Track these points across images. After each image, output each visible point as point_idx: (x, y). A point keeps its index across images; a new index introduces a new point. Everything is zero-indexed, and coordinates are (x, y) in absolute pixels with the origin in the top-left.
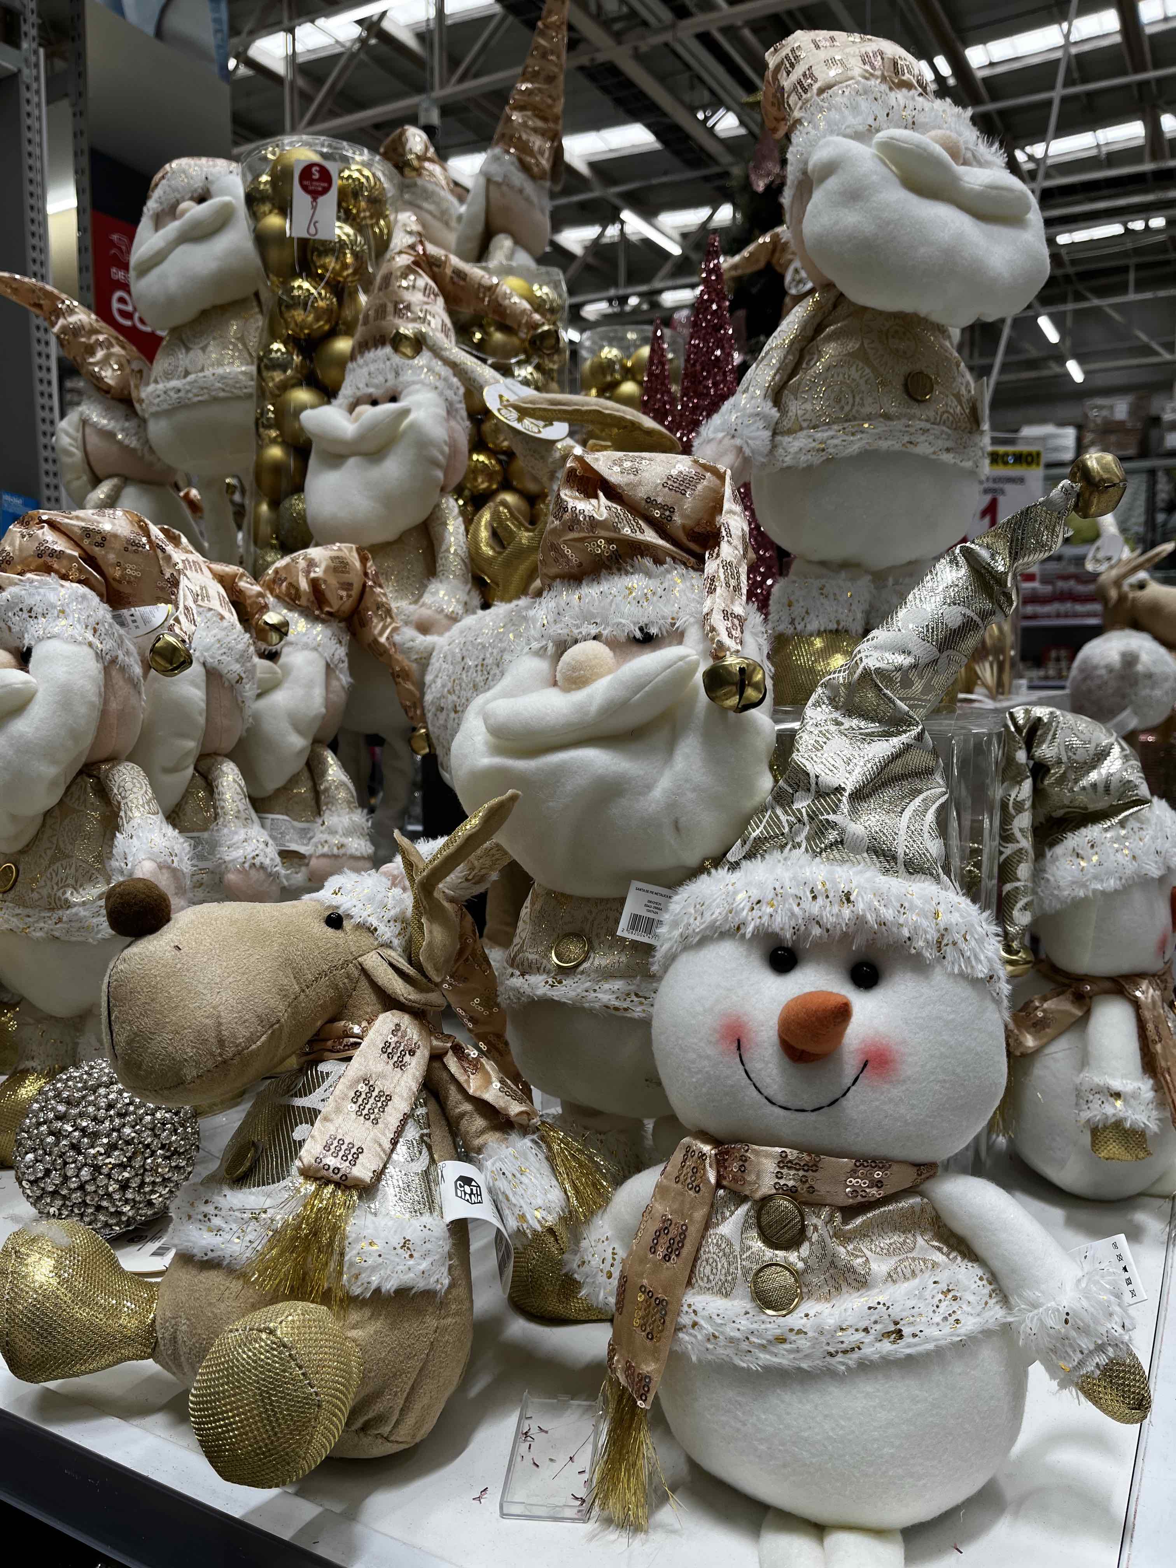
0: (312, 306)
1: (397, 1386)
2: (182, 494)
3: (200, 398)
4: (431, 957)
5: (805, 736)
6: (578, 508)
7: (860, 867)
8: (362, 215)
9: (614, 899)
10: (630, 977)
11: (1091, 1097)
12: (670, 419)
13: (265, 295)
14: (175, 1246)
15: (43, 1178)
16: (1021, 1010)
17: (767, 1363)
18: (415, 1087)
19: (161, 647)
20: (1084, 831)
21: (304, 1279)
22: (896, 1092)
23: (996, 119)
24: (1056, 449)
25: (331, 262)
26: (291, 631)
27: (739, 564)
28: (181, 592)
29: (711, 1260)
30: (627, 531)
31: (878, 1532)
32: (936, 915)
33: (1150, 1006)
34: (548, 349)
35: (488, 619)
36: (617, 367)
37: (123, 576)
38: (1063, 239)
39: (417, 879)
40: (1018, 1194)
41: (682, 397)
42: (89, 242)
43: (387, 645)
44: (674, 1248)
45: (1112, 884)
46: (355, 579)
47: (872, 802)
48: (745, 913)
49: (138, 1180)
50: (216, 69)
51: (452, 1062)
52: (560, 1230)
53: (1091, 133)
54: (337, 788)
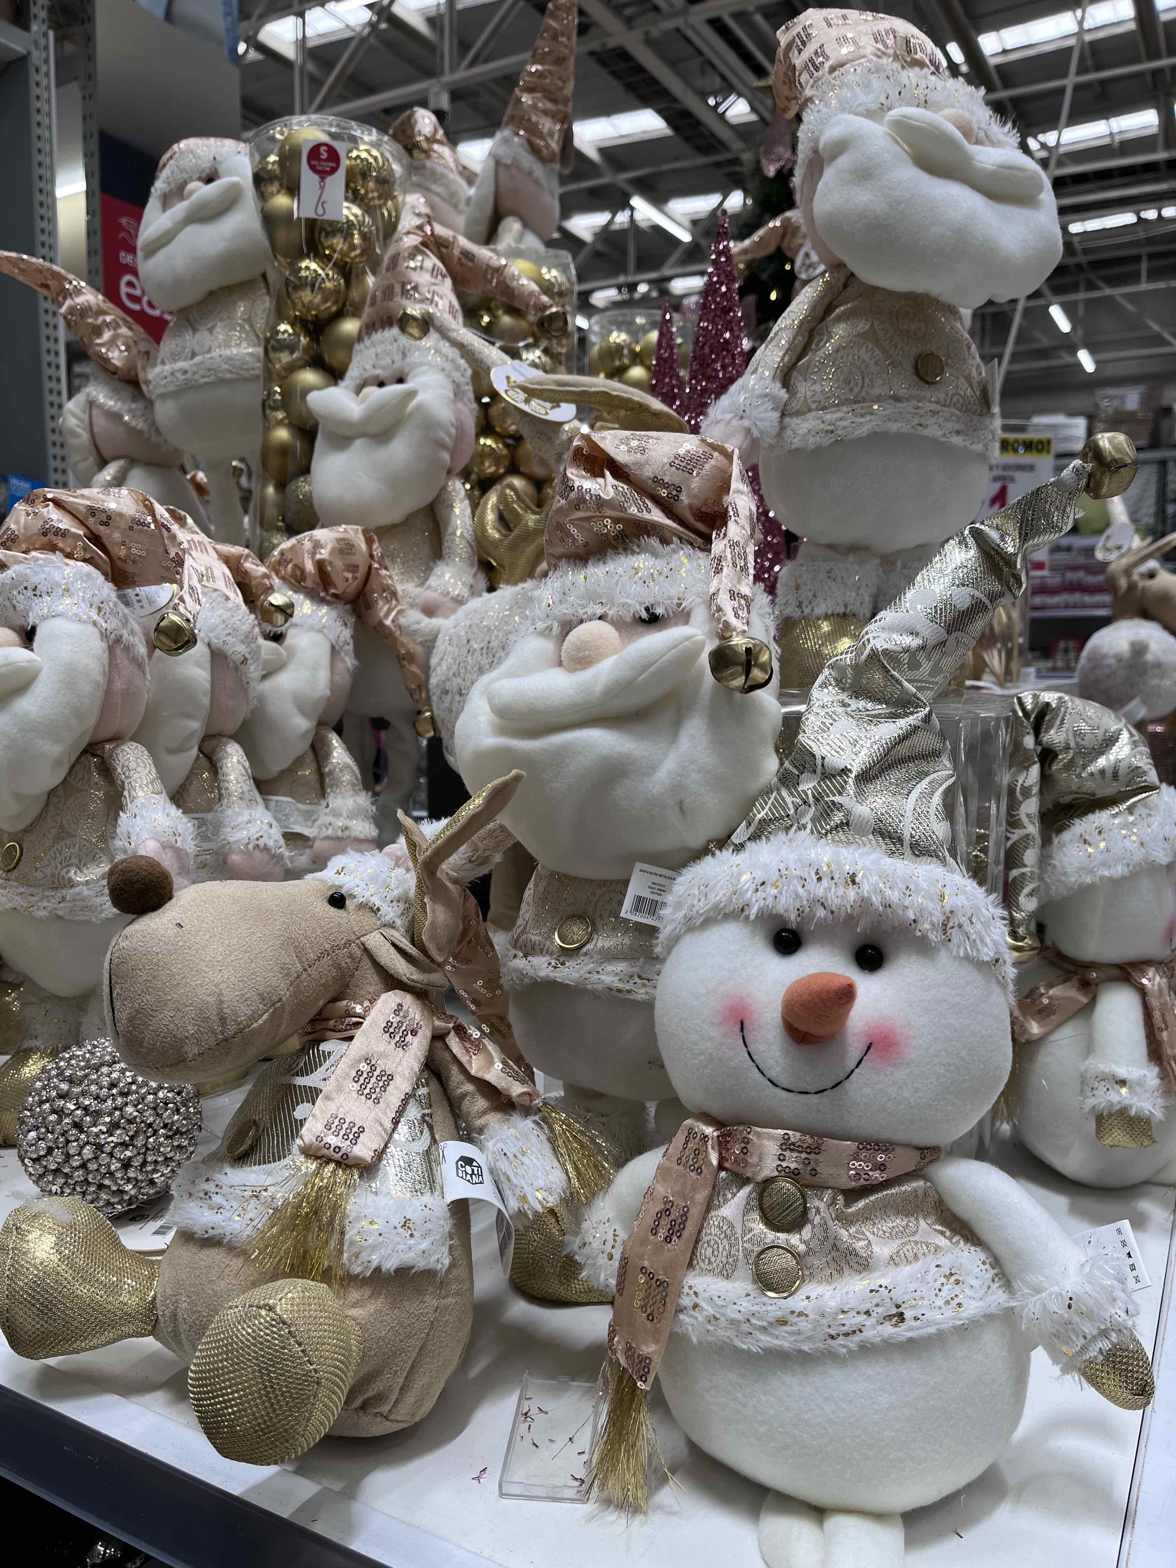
0: (320, 288)
1: (397, 1366)
2: (189, 477)
3: (207, 380)
4: (433, 937)
5: (812, 717)
6: (585, 487)
7: (865, 849)
8: (370, 195)
9: (618, 881)
10: (633, 958)
11: (1096, 1084)
12: (678, 403)
13: (272, 276)
14: (176, 1223)
15: (45, 1156)
16: (1027, 997)
17: (767, 1345)
18: (416, 1067)
19: (166, 627)
20: (1091, 817)
21: (304, 1258)
22: (900, 1075)
23: (1009, 106)
24: (1067, 439)
25: (338, 243)
26: (296, 612)
27: (746, 543)
28: (186, 572)
29: (712, 1242)
30: (633, 510)
31: (878, 1516)
32: (942, 897)
33: (1157, 994)
34: (556, 331)
35: (493, 602)
36: (625, 352)
37: (128, 556)
38: (1075, 228)
39: (421, 858)
40: (1023, 1182)
41: (691, 380)
42: (98, 225)
43: (392, 627)
44: (675, 1231)
45: (1119, 870)
46: (361, 560)
47: (878, 784)
48: (749, 893)
49: (140, 1159)
50: (225, 52)
51: (454, 1042)
52: (562, 1211)
53: (1104, 121)
54: (341, 770)
